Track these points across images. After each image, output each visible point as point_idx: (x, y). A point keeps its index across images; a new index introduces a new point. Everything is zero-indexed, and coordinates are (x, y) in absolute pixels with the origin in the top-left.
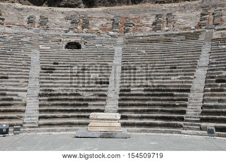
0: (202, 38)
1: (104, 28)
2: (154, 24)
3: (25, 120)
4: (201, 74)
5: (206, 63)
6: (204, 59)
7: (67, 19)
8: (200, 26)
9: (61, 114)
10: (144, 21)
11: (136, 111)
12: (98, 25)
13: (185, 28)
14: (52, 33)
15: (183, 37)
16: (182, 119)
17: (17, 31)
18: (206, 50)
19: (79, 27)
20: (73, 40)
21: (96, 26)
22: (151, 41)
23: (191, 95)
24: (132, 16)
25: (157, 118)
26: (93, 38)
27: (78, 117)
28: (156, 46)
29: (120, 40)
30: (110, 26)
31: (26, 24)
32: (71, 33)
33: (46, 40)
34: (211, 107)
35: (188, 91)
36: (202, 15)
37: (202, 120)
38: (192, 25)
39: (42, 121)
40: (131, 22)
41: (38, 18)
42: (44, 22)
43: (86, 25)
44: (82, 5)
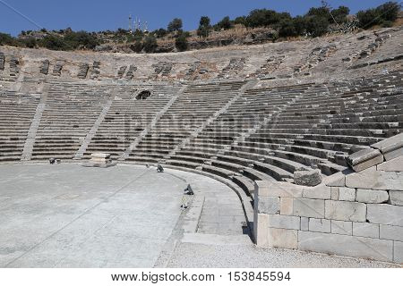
44: (175, 49)
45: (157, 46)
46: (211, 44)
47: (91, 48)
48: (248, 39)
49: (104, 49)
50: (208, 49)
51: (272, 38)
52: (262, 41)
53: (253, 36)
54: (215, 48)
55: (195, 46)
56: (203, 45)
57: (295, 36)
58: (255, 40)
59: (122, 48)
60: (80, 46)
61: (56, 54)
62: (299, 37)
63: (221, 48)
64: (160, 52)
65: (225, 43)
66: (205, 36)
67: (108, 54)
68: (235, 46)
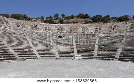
0: (96, 36)
2: (82, 31)
4: (96, 46)
5: (98, 44)
6: (97, 43)
7: (56, 28)
8: (95, 32)
10: (79, 30)
12: (66, 30)
16: (93, 57)
18: (98, 40)
20: (60, 35)
23: (94, 52)
24: (75, 28)
25: (87, 57)
27: (69, 56)
30: (69, 31)
31: (45, 30)
35: (94, 51)
36: (96, 29)
37: (97, 57)
38: (93, 31)
39: (61, 57)
40: (76, 30)
41: (47, 28)
42: (49, 29)
43: (62, 30)
44: (59, 23)
45: (53, 22)
46: (71, 22)
47: (29, 20)
48: (83, 22)
49: (34, 21)
50: (70, 24)
51: (90, 22)
53: (85, 21)
54: (72, 24)
55: (66, 23)
56: (68, 23)
57: (98, 22)
58: (86, 22)
59: (40, 21)
60: (25, 19)
61: (18, 21)
62: (100, 23)
63: (74, 24)
64: (54, 23)
65: (75, 23)
66: (68, 20)
67: (36, 23)
68: (79, 24)
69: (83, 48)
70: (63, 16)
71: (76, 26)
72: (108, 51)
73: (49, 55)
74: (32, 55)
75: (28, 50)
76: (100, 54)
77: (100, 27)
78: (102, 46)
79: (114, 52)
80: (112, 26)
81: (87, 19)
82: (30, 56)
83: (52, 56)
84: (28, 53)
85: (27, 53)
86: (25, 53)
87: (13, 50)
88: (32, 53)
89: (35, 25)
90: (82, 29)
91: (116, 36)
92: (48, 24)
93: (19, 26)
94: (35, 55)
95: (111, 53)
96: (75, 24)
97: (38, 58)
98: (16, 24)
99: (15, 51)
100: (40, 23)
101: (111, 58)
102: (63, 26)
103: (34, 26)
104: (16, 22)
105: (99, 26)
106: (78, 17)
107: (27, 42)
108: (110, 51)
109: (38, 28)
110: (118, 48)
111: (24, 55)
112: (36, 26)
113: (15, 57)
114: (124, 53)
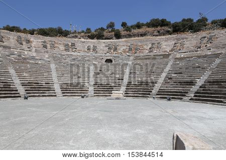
0: (170, 57)
1: (124, 51)
2: (150, 49)
3: (89, 94)
4: (164, 75)
5: (167, 71)
7: (106, 46)
8: (172, 51)
9: (102, 92)
10: (145, 47)
11: (132, 91)
12: (122, 49)
13: (165, 51)
14: (99, 55)
15: (162, 57)
16: (149, 94)
17: (83, 54)
18: (170, 63)
19: (112, 51)
20: (109, 58)
21: (121, 49)
22: (146, 59)
23: (156, 85)
24: (140, 44)
25: (140, 94)
26: (118, 57)
28: (148, 62)
29: (132, 58)
30: (127, 50)
31: (86, 50)
32: (108, 54)
33: (96, 58)
34: (162, 90)
35: (156, 83)
36: (175, 44)
37: (157, 95)
39: (95, 94)
40: (139, 47)
41: (92, 46)
42: (95, 49)
43: (115, 49)
44: (114, 38)
45: (103, 36)
46: (134, 36)
47: (65, 36)
48: (156, 33)
49: (73, 37)
50: (132, 39)
51: (169, 33)
52: (164, 35)
53: (159, 32)
54: (137, 38)
55: (125, 36)
56: (130, 36)
57: (183, 31)
58: (160, 34)
59: (83, 36)
60: (59, 35)
61: (48, 39)
62: (186, 33)
63: (140, 38)
64: (105, 39)
65: (142, 35)
66: (130, 31)
67: (77, 39)
68: (149, 37)
69: (140, 79)
70: (124, 25)
71: (141, 42)
72: (179, 83)
73: (77, 91)
74: (49, 90)
75: (46, 83)
76: (164, 89)
77: (185, 40)
78: (173, 75)
79: (190, 85)
80: (205, 37)
81: (163, 28)
82: (44, 93)
83: (80, 93)
84: (43, 88)
85: (41, 88)
86: (38, 88)
87: (21, 83)
88: (50, 88)
89: (72, 43)
90: (150, 46)
91: (205, 56)
92: (95, 41)
93: (45, 47)
94: (54, 90)
95: (184, 87)
96: (142, 38)
97: (56, 96)
98: (42, 43)
99: (23, 85)
100: (83, 40)
101: (180, 95)
102: (120, 42)
103: (70, 44)
104: (43, 41)
105: (183, 39)
106: (149, 25)
107: (49, 72)
108: (184, 82)
109: (76, 48)
110: (200, 78)
111: (36, 90)
112: (73, 45)
113: (19, 93)
114: (205, 87)
